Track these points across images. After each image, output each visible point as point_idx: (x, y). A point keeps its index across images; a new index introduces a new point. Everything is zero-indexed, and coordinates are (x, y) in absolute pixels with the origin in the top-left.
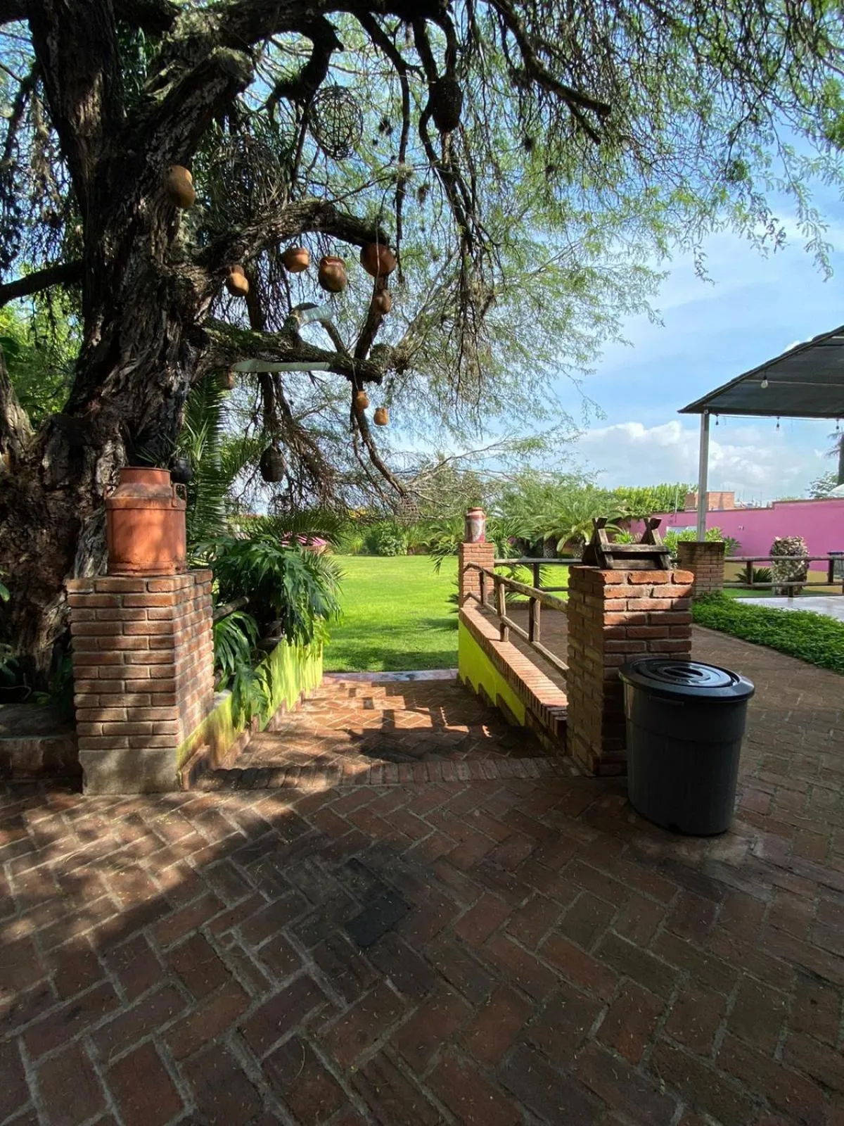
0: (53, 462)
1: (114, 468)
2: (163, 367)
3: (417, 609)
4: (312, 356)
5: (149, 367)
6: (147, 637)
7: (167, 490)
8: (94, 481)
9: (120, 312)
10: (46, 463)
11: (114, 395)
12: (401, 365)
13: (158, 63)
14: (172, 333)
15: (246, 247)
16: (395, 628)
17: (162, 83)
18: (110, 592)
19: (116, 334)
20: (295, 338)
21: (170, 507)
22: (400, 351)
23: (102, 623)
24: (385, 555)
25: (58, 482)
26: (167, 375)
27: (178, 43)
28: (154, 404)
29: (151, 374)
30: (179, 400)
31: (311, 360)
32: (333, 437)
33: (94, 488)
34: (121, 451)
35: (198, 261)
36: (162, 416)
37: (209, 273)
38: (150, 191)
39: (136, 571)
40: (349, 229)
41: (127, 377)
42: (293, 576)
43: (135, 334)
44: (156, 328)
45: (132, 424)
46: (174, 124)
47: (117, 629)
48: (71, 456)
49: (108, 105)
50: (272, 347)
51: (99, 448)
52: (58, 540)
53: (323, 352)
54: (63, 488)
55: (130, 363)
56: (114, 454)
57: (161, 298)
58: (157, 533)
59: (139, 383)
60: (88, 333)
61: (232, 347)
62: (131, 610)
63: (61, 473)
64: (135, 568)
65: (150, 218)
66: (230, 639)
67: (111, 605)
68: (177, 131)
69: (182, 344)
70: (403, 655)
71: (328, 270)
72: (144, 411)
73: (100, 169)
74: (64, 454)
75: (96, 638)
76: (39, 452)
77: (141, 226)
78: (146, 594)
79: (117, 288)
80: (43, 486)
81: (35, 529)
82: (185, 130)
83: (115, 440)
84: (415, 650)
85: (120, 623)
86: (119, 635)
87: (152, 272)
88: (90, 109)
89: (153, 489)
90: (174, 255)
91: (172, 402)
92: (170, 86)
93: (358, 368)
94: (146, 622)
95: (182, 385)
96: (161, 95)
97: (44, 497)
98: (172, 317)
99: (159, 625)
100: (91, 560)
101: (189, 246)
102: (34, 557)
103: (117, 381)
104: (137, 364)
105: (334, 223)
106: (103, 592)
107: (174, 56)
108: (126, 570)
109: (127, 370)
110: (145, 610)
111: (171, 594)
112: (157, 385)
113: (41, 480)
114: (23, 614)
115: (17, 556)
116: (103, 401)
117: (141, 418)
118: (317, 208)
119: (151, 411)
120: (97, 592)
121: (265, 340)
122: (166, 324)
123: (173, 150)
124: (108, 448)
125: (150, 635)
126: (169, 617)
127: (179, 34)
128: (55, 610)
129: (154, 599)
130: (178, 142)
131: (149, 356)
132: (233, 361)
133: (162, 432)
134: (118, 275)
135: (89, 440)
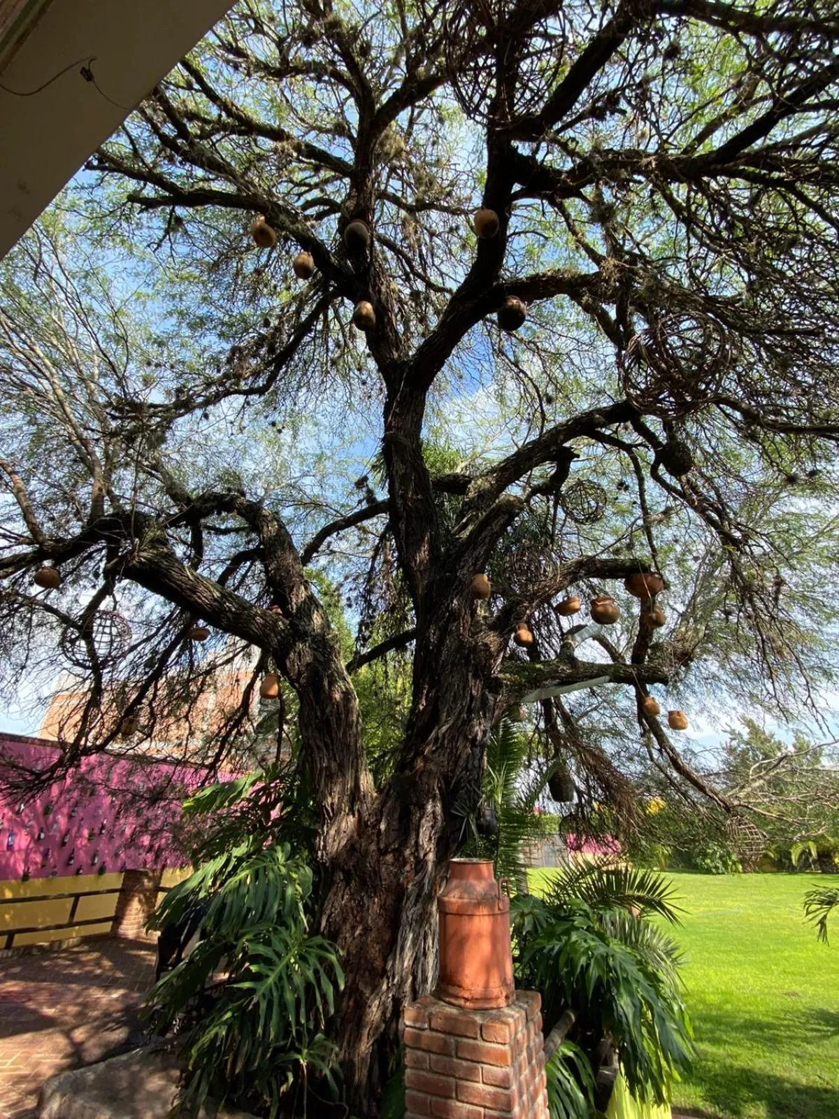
0: (388, 825)
1: (433, 827)
2: (470, 720)
3: (795, 988)
4: (590, 673)
5: (460, 722)
6: (482, 1110)
7: (491, 886)
8: (417, 843)
9: (439, 681)
10: (383, 827)
11: (433, 752)
12: (685, 658)
13: (461, 515)
14: (476, 688)
15: (527, 608)
16: (769, 1026)
17: (465, 526)
18: (444, 1032)
19: (437, 698)
20: (572, 661)
21: (497, 911)
22: (679, 645)
23: (436, 1077)
24: (708, 871)
25: (390, 844)
26: (473, 726)
27: (472, 500)
28: (464, 756)
29: (462, 729)
30: (483, 746)
31: (592, 677)
32: (615, 733)
33: (417, 850)
34: (439, 809)
35: (492, 627)
36: (470, 766)
37: (501, 634)
38: (459, 593)
39: (467, 1000)
40: (609, 570)
41: (444, 735)
42: (631, 994)
43: (449, 696)
44: (464, 689)
45: (446, 778)
46: (474, 549)
47: (448, 1089)
48: (400, 819)
49: (433, 549)
50: (554, 674)
51: (422, 807)
52: (386, 910)
53: (601, 666)
54: (394, 851)
55: (446, 722)
56: (434, 813)
57: (467, 664)
58: (485, 946)
59: (453, 739)
60: (416, 701)
61: (520, 684)
62: (465, 1063)
63: (393, 834)
64: (467, 995)
65: (460, 609)
66: (562, 1094)
67: (444, 1051)
68: (476, 553)
69: (483, 694)
70: (798, 1091)
71: (600, 609)
72: (456, 764)
73: (429, 587)
74: (396, 816)
75: (429, 1097)
76: (379, 814)
77: (455, 616)
78: (480, 1042)
79: (437, 663)
80: (379, 849)
81: (370, 897)
82: (481, 551)
83: (434, 798)
84: (819, 1084)
85: (452, 1080)
86: (451, 1098)
87: (461, 645)
88: (423, 554)
89: (480, 887)
90: (475, 628)
91: (477, 750)
92: (470, 528)
93: (639, 675)
94: (480, 1086)
95: (485, 732)
96: (465, 534)
97: (379, 861)
98: (476, 676)
99: (495, 1094)
100: (411, 936)
101: (485, 618)
102: (367, 930)
103: (437, 739)
104: (451, 723)
105: (597, 569)
106: (437, 1031)
107: (470, 508)
108: (457, 997)
109: (444, 728)
110: (479, 1066)
111: (507, 1047)
112: (466, 738)
113: (378, 844)
114: (351, 1003)
115: (354, 928)
116: (426, 760)
117: (453, 771)
118: (580, 564)
119: (461, 763)
120: (431, 1029)
121: (547, 669)
122: (472, 683)
123: (474, 564)
124: (429, 808)
125: (485, 1107)
126: (504, 1084)
127: (471, 495)
128: (377, 1002)
129: (488, 1052)
130: (477, 559)
131: (460, 714)
132: (522, 696)
133: (469, 782)
134: (439, 653)
135: (414, 800)
